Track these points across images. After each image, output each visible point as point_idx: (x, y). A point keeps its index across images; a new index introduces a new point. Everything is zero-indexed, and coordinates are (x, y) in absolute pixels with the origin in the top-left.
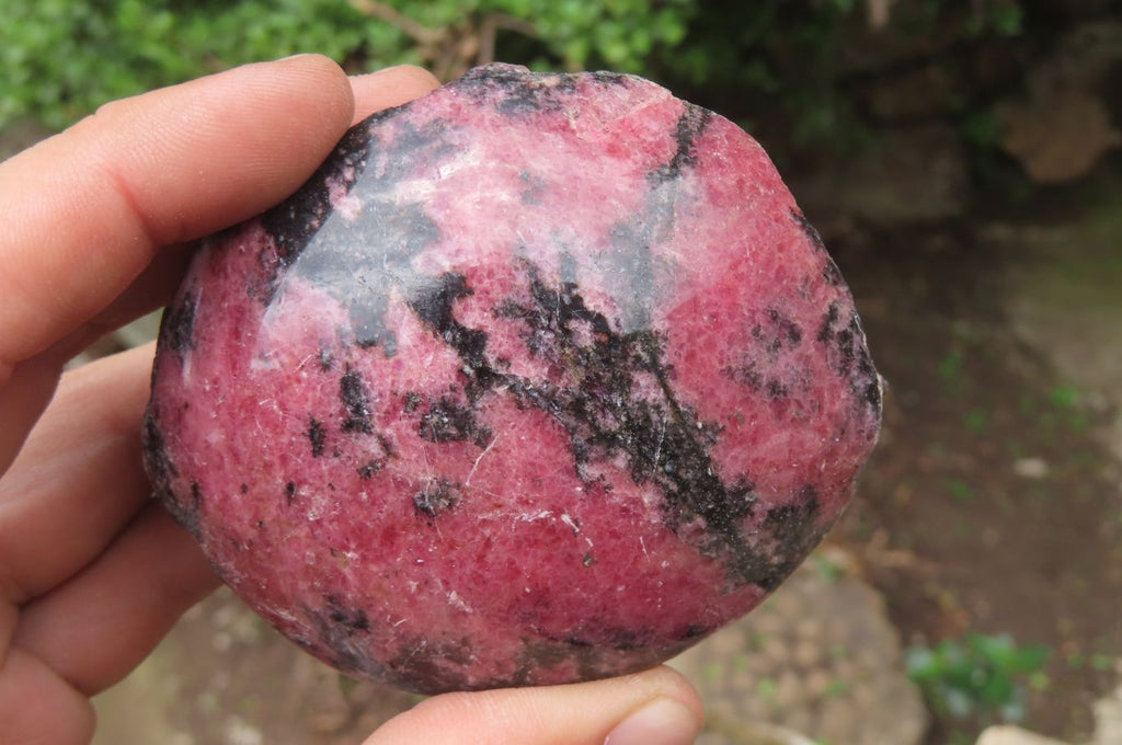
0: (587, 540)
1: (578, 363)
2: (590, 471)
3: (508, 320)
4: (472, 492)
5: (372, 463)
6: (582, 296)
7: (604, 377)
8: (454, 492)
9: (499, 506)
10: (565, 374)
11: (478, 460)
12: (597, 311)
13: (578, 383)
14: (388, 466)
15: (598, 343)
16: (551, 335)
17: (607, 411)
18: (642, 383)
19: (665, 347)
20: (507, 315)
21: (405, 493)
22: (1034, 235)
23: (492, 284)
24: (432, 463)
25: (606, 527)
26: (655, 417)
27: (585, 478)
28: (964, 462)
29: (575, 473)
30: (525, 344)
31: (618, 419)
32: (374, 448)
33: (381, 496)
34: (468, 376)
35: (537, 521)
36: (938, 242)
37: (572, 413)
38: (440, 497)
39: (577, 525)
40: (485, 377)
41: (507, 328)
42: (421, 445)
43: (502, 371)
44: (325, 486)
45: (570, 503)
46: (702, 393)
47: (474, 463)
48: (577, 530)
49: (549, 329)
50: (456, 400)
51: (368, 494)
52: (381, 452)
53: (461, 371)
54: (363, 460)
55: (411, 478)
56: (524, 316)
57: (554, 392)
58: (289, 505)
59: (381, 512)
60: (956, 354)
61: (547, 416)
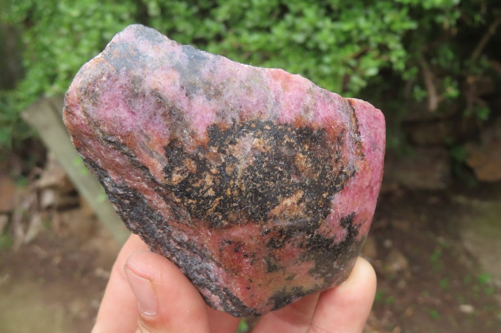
22: (476, 203)
28: (437, 301)
36: (434, 200)
60: (438, 251)
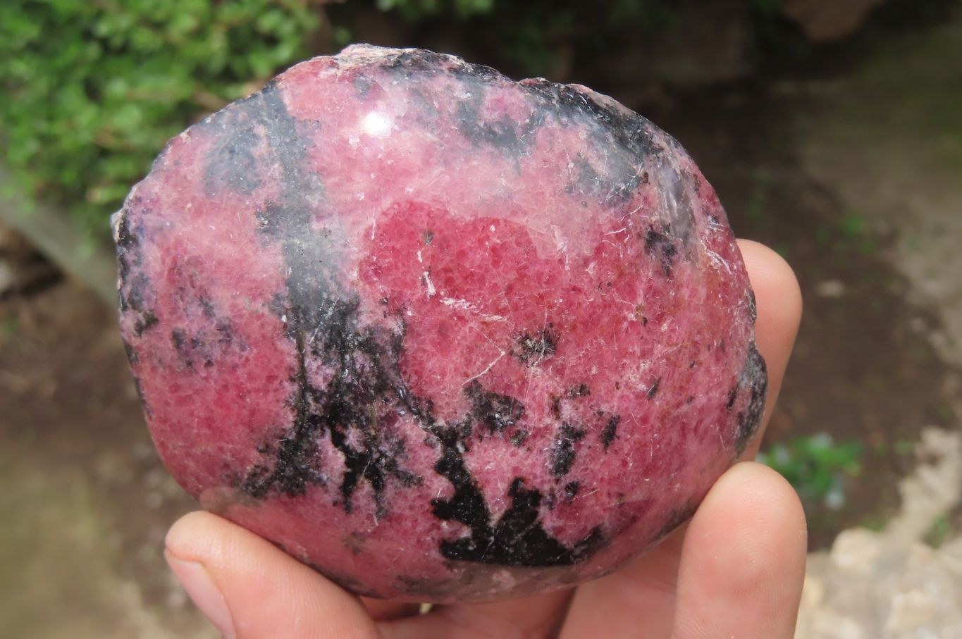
0: (420, 260)
1: (368, 419)
2: (395, 326)
3: (412, 473)
4: (502, 343)
5: (575, 396)
6: (344, 465)
7: (351, 398)
8: (518, 349)
9: (485, 323)
10: (383, 415)
11: (485, 372)
12: (336, 449)
13: (375, 404)
14: (563, 390)
15: (345, 427)
16: (382, 448)
17: (359, 371)
18: (320, 379)
19: (291, 398)
20: (412, 477)
21: (559, 361)
23: (414, 501)
24: (525, 382)
25: (400, 265)
26: (321, 346)
27: (400, 322)
29: (408, 328)
30: (406, 450)
31: (353, 359)
32: (567, 410)
33: (580, 364)
34: (463, 444)
35: (458, 298)
37: (389, 381)
38: (532, 350)
39: (424, 280)
40: (449, 438)
41: (416, 467)
42: (526, 400)
43: (434, 438)
44: (622, 388)
45: (423, 301)
46: (273, 344)
47: (490, 370)
48: (426, 274)
49: (382, 455)
50: (481, 428)
51: (590, 370)
52: (563, 405)
53: (467, 450)
54: (581, 402)
55: (548, 374)
56: (397, 471)
57: (398, 404)
58: (660, 379)
59: (587, 350)
61: (411, 388)
